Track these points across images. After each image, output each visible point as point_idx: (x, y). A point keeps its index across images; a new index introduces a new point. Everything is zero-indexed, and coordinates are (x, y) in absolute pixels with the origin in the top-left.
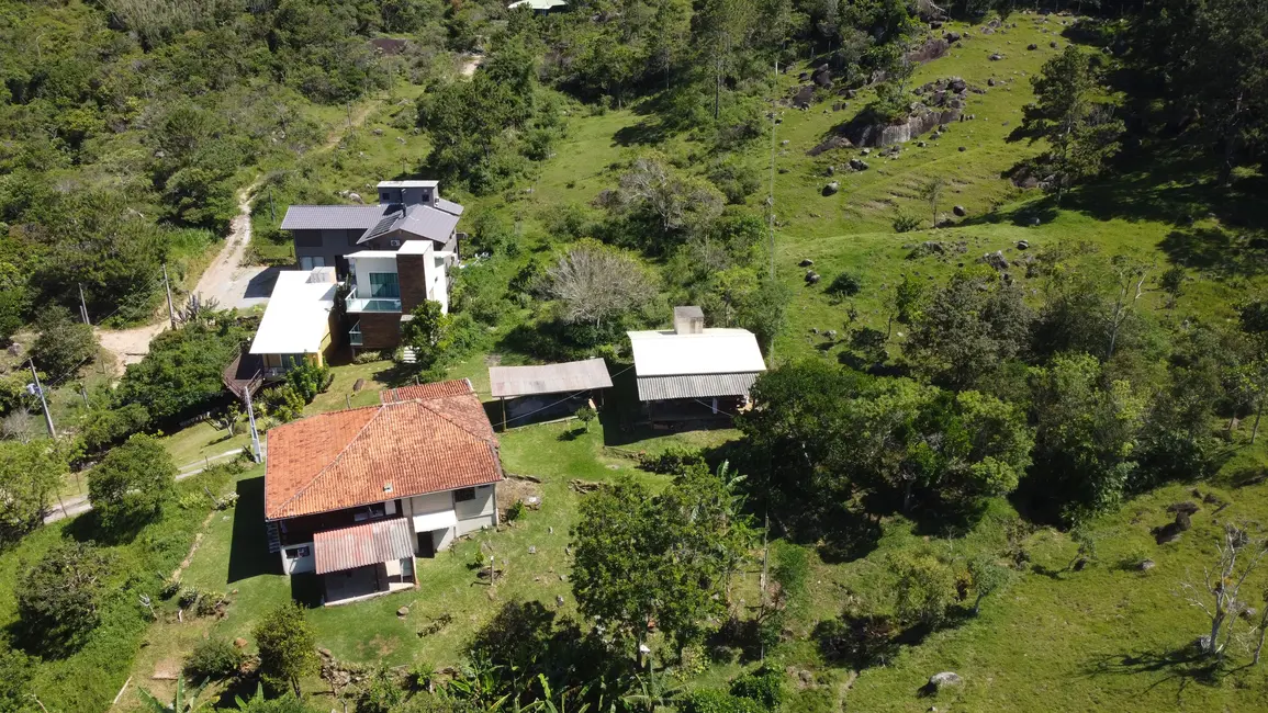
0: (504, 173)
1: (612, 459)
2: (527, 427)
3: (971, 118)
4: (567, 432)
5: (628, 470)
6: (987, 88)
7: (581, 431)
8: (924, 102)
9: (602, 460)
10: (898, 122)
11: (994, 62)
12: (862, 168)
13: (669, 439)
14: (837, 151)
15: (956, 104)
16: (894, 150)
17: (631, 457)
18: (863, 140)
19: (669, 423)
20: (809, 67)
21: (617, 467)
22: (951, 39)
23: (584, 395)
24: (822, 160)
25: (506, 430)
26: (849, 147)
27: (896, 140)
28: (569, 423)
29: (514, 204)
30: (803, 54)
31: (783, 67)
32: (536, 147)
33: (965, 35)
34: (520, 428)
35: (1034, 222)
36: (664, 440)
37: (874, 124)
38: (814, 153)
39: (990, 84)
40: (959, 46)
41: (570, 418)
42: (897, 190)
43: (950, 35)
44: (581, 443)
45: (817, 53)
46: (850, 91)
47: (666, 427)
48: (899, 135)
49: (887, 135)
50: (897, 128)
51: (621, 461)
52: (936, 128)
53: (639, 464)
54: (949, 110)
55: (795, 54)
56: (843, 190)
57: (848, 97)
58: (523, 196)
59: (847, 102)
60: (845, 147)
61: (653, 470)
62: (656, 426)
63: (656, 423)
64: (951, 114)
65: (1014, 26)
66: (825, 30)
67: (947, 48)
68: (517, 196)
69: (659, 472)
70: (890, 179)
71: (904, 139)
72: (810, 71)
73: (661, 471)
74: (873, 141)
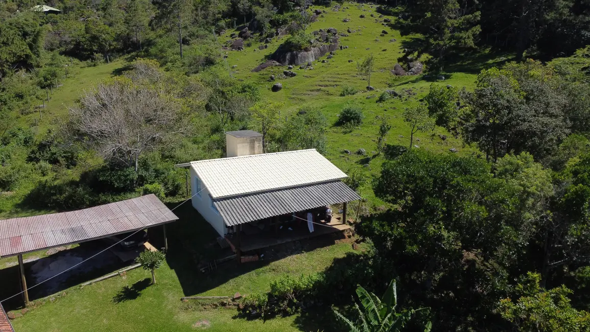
0: (20, 96)
1: (197, 314)
2: (63, 292)
3: (346, 48)
4: (126, 289)
5: (225, 324)
6: (348, 34)
7: (146, 283)
8: (316, 39)
9: (183, 317)
10: (306, 50)
11: (345, 23)
12: (293, 75)
13: (264, 272)
14: (272, 68)
15: (335, 41)
16: (308, 65)
17: (223, 304)
18: (287, 61)
19: (257, 252)
20: (236, 30)
21: (208, 324)
22: (318, 13)
23: (137, 238)
24: (265, 73)
25: (29, 303)
26: (279, 66)
27: (307, 60)
28: (126, 276)
29: (29, 116)
30: (230, 26)
31: (218, 32)
32: (46, 79)
33: (324, 12)
34: (52, 297)
35: (441, 79)
36: (258, 274)
37: (291, 51)
38: (257, 70)
39: (349, 32)
40: (322, 16)
41: (125, 269)
42: (321, 83)
43: (316, 11)
44: (149, 299)
45: (237, 24)
46: (268, 39)
47: (256, 258)
48: (308, 58)
49: (301, 58)
50: (305, 53)
51: (211, 314)
52: (328, 53)
53: (236, 313)
54: (333, 44)
55: (224, 25)
56: (285, 88)
57: (267, 42)
58: (37, 110)
59: (268, 45)
60: (276, 66)
61: (257, 316)
62: (244, 259)
63: (243, 254)
64: (335, 46)
65: (347, 8)
66: (241, 11)
67: (316, 18)
68: (32, 110)
69: (266, 318)
70: (313, 79)
71: (311, 60)
72: (237, 33)
73: (270, 315)
74: (293, 61)
